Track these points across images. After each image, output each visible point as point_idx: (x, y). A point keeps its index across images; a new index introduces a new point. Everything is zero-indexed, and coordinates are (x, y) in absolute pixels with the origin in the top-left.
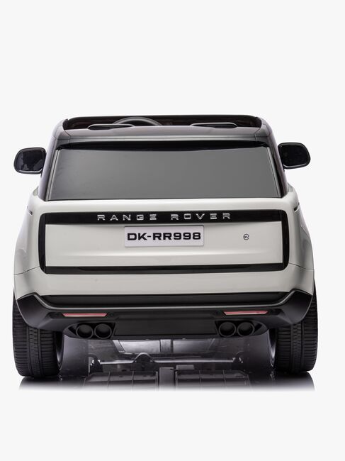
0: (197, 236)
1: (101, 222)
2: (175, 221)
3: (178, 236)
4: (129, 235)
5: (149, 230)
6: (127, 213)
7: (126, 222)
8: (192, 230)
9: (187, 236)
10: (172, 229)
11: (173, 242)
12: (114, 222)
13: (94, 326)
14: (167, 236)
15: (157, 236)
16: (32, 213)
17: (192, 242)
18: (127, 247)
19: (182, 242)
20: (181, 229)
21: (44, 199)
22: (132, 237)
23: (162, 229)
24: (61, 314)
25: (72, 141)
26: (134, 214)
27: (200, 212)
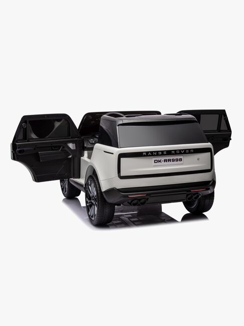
0: (181, 160)
1: (145, 156)
2: (173, 154)
3: (173, 160)
5: (163, 158)
6: (155, 152)
7: (155, 155)
8: (179, 157)
9: (177, 160)
10: (171, 158)
11: (172, 163)
12: (150, 156)
13: (140, 200)
14: (169, 160)
15: (165, 161)
16: (113, 154)
17: (179, 162)
18: (154, 166)
19: (175, 162)
20: (175, 157)
21: (118, 147)
22: (156, 161)
23: (167, 158)
24: (127, 196)
25: (124, 122)
26: (157, 152)
27: (182, 150)
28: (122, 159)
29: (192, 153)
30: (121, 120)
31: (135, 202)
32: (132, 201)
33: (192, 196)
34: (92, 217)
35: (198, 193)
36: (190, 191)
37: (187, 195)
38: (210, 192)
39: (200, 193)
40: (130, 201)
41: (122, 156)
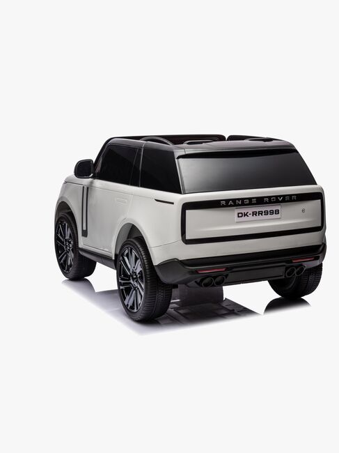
0: (277, 212)
1: (223, 206)
2: (266, 203)
3: (266, 213)
4: (238, 214)
5: (250, 210)
6: (239, 199)
7: (239, 205)
8: (274, 208)
9: (272, 212)
10: (263, 209)
11: (264, 217)
12: (231, 206)
13: (215, 278)
14: (260, 213)
15: (254, 214)
16: (173, 203)
17: (274, 216)
18: (237, 222)
19: (269, 216)
20: (269, 208)
21: (181, 193)
22: (240, 215)
23: (257, 209)
24: (196, 272)
25: (187, 153)
26: (243, 200)
27: (280, 196)
28: (188, 212)
29: (294, 201)
30: (182, 148)
31: (206, 281)
32: (202, 280)
33: (293, 270)
34: (132, 307)
35: (301, 265)
36: (290, 262)
37: (287, 269)
38: (317, 263)
39: (305, 264)
40: (198, 280)
41: (187, 206)
